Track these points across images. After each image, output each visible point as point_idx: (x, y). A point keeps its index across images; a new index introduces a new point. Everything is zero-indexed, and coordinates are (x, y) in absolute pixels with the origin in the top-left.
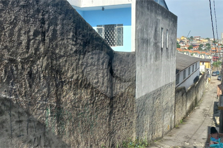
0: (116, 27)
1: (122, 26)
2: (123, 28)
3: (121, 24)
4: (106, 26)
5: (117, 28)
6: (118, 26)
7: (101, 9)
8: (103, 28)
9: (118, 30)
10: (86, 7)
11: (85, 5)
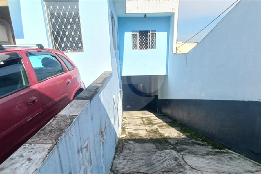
0: (149, 32)
1: (155, 32)
2: (155, 34)
3: (154, 31)
4: (140, 32)
5: (151, 34)
6: (151, 32)
7: (144, 16)
8: (138, 34)
9: (151, 35)
10: (131, 13)
11: (130, 11)
